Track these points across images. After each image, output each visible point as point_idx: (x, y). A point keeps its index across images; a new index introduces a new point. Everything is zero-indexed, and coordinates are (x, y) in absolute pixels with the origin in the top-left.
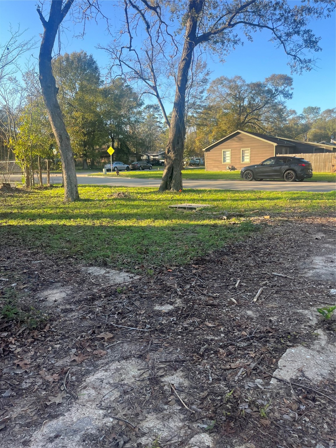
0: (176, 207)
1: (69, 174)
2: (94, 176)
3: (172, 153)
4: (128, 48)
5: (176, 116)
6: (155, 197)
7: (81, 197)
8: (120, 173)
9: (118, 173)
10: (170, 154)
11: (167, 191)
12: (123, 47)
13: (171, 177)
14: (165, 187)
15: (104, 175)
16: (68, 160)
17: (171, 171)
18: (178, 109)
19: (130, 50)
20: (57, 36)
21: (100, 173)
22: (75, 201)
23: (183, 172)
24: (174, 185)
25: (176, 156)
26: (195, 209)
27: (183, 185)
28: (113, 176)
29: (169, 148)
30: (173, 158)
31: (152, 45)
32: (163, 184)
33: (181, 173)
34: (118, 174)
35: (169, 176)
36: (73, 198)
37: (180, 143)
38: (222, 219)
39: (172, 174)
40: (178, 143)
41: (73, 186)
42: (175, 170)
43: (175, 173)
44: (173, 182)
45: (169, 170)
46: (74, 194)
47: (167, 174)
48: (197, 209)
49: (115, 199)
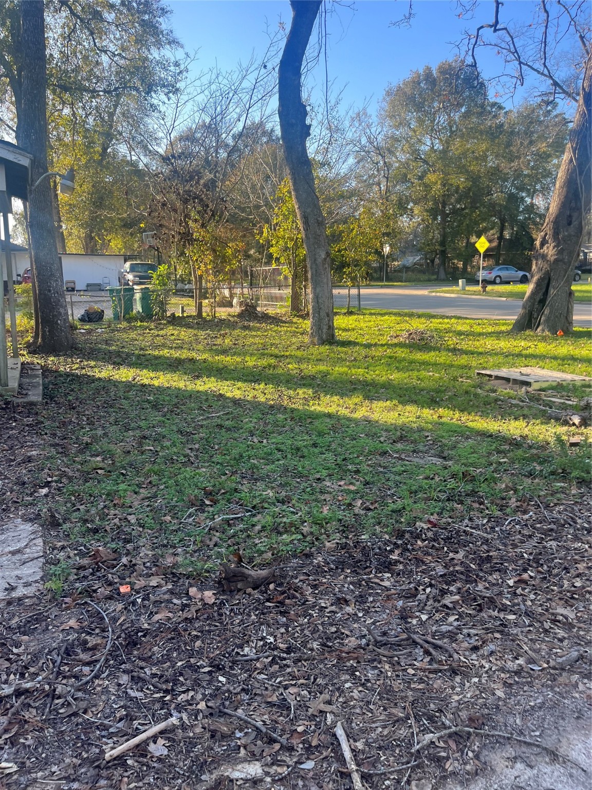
3: (551, 248)
4: (491, 26)
5: (571, 160)
6: (504, 344)
9: (484, 288)
10: (545, 248)
11: (528, 332)
12: (482, 27)
13: (542, 302)
14: (527, 323)
16: (316, 265)
17: (544, 286)
18: (577, 144)
19: (495, 31)
21: (454, 288)
22: (323, 343)
23: (573, 288)
24: (547, 321)
25: (560, 252)
27: (575, 318)
28: (475, 293)
29: (546, 234)
30: (552, 259)
32: (522, 317)
33: (571, 293)
35: (539, 296)
36: (321, 338)
37: (575, 223)
39: (546, 293)
40: (570, 224)
41: (323, 314)
42: (553, 283)
43: (552, 292)
44: (547, 311)
45: (538, 284)
46: (325, 330)
47: (533, 294)
48: (536, 386)
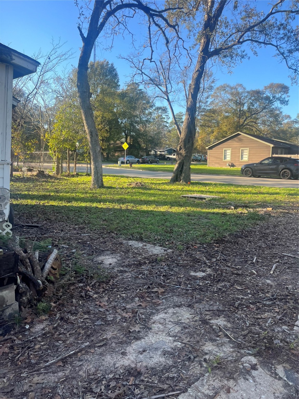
0: (188, 197)
1: (96, 165)
2: (110, 168)
3: (183, 151)
4: (149, 60)
5: (188, 118)
6: (167, 187)
7: (105, 184)
8: (133, 165)
9: (131, 165)
10: (181, 151)
11: (177, 183)
12: (145, 59)
13: (181, 171)
14: (175, 180)
15: (119, 167)
16: (96, 153)
17: (182, 165)
18: (190, 113)
19: (151, 62)
20: (93, 50)
21: (115, 165)
22: (100, 188)
23: (191, 167)
24: (184, 178)
25: (187, 153)
26: (205, 199)
27: (191, 178)
28: (127, 167)
29: (181, 146)
30: (184, 155)
31: (170, 57)
32: (174, 177)
33: (190, 168)
34: (131, 167)
35: (180, 169)
36: (98, 185)
37: (191, 142)
38: (229, 209)
39: (182, 168)
40: (189, 142)
41: (99, 175)
42: (185, 164)
43: (185, 167)
44: (183, 175)
45: (179, 164)
46: (100, 182)
47: (178, 168)
48: (207, 199)
49: (133, 188)
